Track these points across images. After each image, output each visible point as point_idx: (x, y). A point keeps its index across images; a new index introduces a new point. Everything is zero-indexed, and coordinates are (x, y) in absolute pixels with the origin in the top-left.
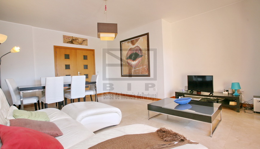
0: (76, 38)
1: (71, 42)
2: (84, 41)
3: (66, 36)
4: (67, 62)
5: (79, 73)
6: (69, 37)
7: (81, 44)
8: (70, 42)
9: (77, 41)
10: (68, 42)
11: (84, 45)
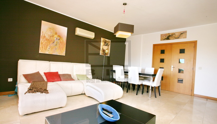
0: (173, 33)
1: (168, 38)
2: (182, 34)
3: (163, 34)
4: (162, 56)
5: (172, 66)
6: (165, 35)
7: (178, 38)
8: (166, 39)
9: (174, 36)
10: (164, 40)
11: (181, 38)
